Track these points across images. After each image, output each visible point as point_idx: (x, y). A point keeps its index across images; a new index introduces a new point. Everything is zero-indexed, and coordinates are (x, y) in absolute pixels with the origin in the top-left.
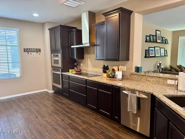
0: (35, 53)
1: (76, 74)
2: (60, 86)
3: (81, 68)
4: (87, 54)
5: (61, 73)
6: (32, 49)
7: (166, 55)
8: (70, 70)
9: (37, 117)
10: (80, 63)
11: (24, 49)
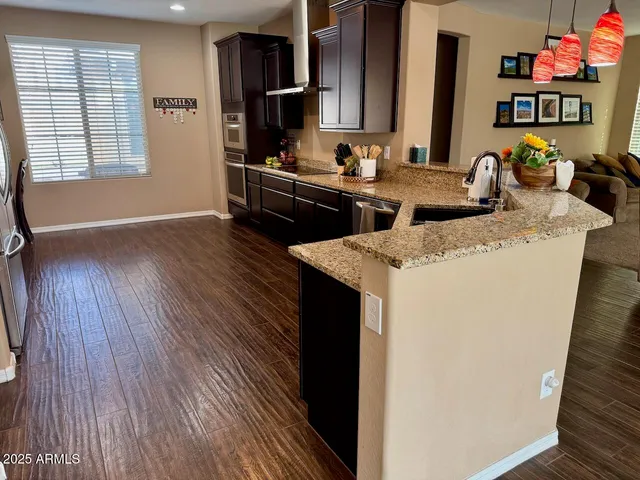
0: (181, 112)
1: (280, 169)
2: (243, 201)
3: (297, 155)
4: (311, 115)
5: (243, 165)
6: (173, 99)
7: (586, 118)
8: (269, 160)
9: (179, 260)
10: (294, 141)
11: (155, 100)
